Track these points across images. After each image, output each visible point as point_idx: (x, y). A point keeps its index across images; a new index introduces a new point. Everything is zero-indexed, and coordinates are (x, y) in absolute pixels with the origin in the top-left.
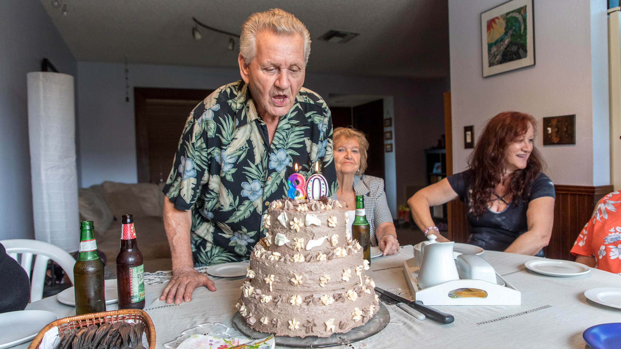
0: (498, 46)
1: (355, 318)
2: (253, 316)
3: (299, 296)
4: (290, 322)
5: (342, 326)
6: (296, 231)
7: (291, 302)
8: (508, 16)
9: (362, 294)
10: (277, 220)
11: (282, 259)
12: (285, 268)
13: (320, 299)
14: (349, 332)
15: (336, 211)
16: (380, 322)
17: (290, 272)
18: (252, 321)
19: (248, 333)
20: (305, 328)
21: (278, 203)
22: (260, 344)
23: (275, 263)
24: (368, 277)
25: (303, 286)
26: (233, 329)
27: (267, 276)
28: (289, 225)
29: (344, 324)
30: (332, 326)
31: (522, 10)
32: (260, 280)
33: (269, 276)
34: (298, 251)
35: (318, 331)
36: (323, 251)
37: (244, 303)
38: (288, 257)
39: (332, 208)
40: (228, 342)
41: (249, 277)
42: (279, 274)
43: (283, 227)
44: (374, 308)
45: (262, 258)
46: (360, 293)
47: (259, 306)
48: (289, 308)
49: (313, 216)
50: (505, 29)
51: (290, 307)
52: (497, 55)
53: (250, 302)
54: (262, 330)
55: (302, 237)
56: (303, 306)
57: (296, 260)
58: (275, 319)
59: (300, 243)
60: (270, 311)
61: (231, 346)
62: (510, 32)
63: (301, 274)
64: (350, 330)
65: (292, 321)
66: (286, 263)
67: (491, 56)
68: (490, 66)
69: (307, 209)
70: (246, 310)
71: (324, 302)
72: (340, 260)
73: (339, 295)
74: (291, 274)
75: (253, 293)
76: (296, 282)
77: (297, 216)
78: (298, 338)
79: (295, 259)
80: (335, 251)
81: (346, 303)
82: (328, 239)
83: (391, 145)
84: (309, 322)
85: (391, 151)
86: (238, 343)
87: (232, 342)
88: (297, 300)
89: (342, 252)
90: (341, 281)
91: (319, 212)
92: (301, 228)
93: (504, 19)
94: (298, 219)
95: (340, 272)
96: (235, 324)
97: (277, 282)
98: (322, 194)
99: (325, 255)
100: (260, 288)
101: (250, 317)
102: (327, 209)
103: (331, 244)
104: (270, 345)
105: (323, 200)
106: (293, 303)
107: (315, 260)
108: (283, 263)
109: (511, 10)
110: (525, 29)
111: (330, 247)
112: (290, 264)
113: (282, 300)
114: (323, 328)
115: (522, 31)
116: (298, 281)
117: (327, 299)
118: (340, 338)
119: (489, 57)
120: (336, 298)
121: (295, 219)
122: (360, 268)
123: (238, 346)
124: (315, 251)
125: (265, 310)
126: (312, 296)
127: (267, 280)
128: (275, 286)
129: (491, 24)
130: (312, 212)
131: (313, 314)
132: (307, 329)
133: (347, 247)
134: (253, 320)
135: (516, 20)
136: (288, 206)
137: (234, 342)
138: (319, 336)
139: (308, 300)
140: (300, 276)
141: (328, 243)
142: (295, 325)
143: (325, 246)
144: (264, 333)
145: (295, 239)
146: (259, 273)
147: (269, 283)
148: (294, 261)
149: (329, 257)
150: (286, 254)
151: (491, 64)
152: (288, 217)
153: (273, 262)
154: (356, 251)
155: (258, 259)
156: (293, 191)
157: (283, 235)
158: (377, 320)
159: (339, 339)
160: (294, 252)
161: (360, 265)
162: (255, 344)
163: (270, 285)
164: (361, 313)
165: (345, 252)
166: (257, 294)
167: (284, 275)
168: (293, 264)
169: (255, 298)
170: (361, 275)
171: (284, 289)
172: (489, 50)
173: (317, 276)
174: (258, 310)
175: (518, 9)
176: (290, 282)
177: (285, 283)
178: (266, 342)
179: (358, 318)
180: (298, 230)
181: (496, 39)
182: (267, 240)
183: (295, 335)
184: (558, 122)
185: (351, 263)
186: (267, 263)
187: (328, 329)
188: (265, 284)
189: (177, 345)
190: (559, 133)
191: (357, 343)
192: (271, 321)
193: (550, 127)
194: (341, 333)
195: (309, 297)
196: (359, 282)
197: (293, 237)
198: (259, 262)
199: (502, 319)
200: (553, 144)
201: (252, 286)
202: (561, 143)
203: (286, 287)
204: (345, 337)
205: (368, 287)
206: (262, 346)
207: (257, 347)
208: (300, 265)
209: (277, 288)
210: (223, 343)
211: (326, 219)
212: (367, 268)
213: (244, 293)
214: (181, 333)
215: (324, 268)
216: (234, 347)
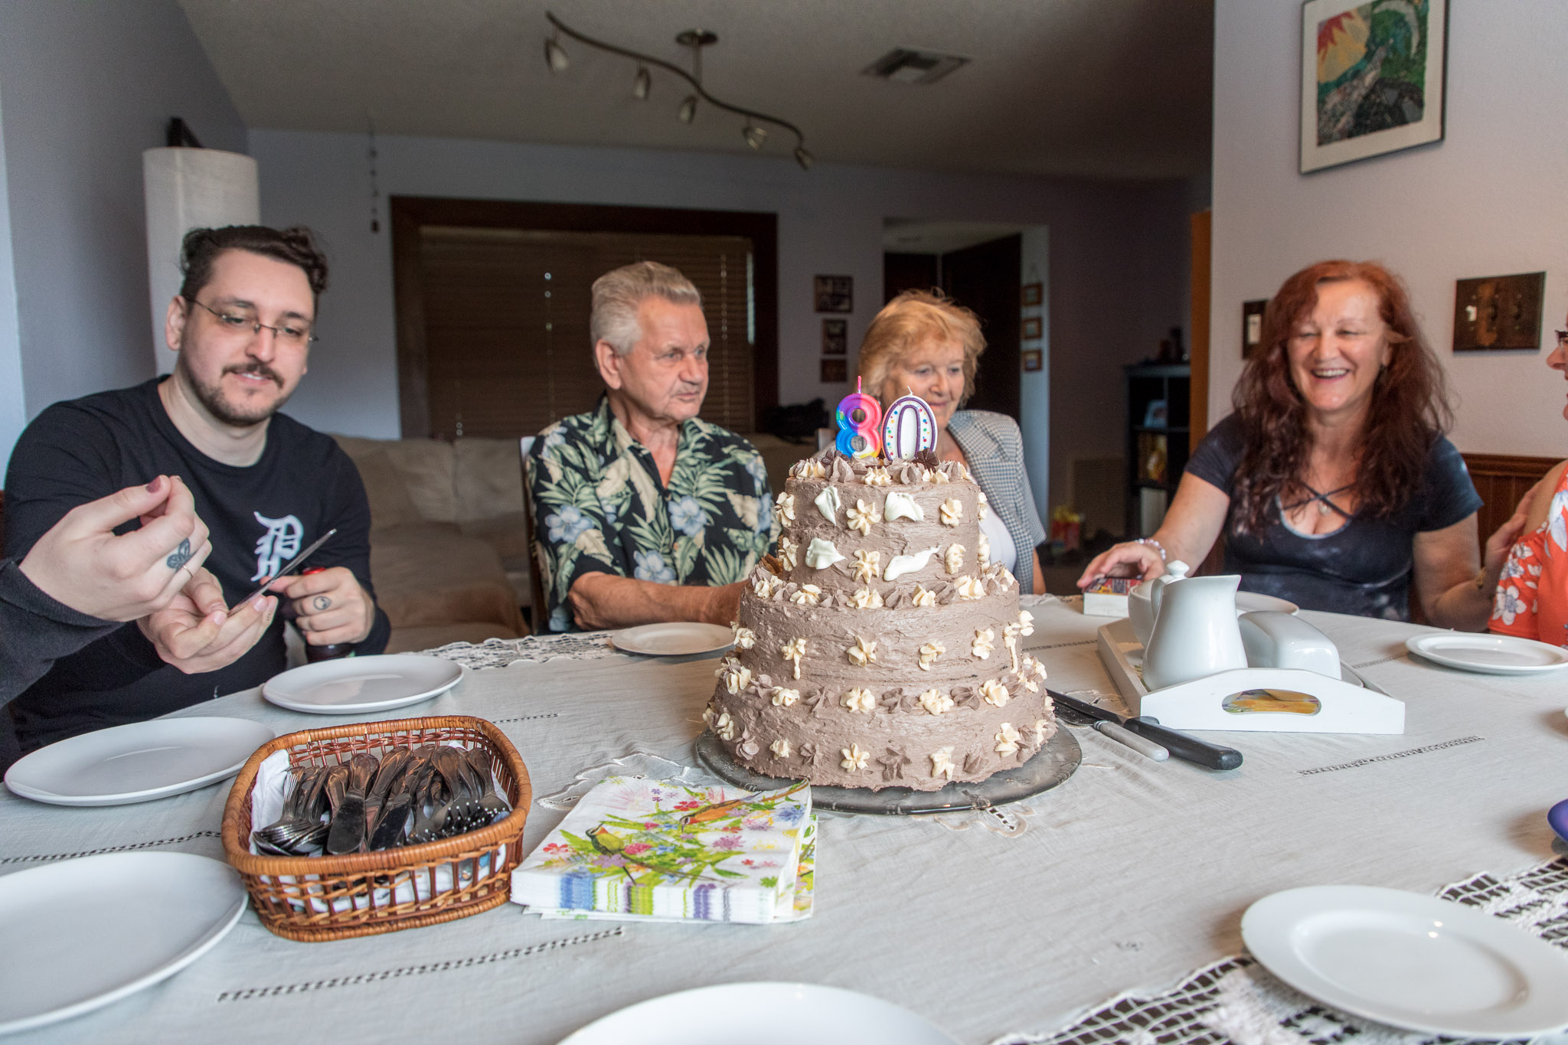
0: (1345, 89)
1: (1001, 748)
2: (750, 737)
3: (867, 692)
4: (846, 752)
5: (971, 766)
6: (861, 533)
7: (849, 703)
9: (1019, 692)
10: (814, 506)
11: (825, 601)
12: (834, 622)
13: (918, 699)
14: (987, 781)
15: (959, 488)
16: (1057, 761)
17: (846, 633)
18: (750, 749)
19: (740, 777)
20: (883, 768)
21: (814, 464)
22: (776, 801)
23: (809, 609)
25: (877, 666)
26: (699, 769)
27: (786, 642)
28: (844, 518)
29: (975, 762)
30: (947, 764)
32: (769, 652)
33: (791, 642)
34: (865, 583)
35: (914, 776)
36: (927, 584)
37: (726, 708)
38: (843, 598)
39: (949, 480)
40: (697, 795)
41: (739, 644)
42: (820, 637)
43: (828, 523)
44: (1044, 727)
45: (774, 598)
46: (1014, 689)
47: (767, 714)
48: (845, 720)
49: (903, 496)
50: (1367, 45)
51: (846, 715)
53: (744, 704)
54: (774, 771)
55: (874, 549)
56: (877, 715)
57: (862, 604)
58: (808, 746)
59: (870, 562)
60: (797, 726)
62: (1381, 52)
63: (873, 638)
64: (989, 775)
65: (851, 750)
66: (837, 610)
67: (1325, 118)
68: (1320, 144)
69: (888, 480)
70: (731, 724)
71: (929, 706)
72: (968, 607)
73: (966, 690)
74: (849, 636)
75: (751, 684)
76: (861, 657)
77: (864, 496)
78: (864, 790)
79: (859, 602)
80: (955, 585)
81: (981, 712)
82: (938, 556)
84: (891, 753)
86: (723, 797)
87: (707, 795)
88: (865, 700)
89: (972, 587)
90: (970, 658)
91: (918, 488)
92: (873, 526)
94: (868, 503)
95: (968, 636)
96: (705, 757)
97: (814, 657)
98: (923, 445)
99: (932, 594)
100: (769, 672)
101: (744, 740)
102: (939, 480)
103: (946, 568)
105: (926, 459)
106: (855, 708)
107: (908, 605)
108: (830, 610)
110: (1423, 44)
111: (942, 574)
112: (846, 612)
113: (826, 699)
114: (926, 769)
115: (1414, 50)
116: (866, 655)
117: (939, 702)
118: (965, 793)
119: (1320, 119)
120: (957, 698)
121: (860, 504)
122: (1013, 629)
123: (722, 805)
124: (908, 583)
125: (782, 722)
126: (901, 691)
127: (789, 651)
128: (808, 666)
129: (1328, 32)
130: (900, 488)
131: (903, 733)
132: (887, 771)
133: (983, 575)
134: (752, 748)
135: (1398, 19)
136: (842, 473)
137: (711, 795)
138: (915, 787)
139: (891, 701)
140: (870, 642)
141: (940, 566)
142: (858, 759)
143: (932, 572)
144: (780, 777)
145: (858, 553)
146: (765, 634)
147: (792, 660)
148: (857, 604)
149: (943, 599)
150: (836, 591)
151: (1324, 139)
152: (842, 498)
153: (802, 609)
154: (1004, 588)
155: (765, 602)
156: (850, 438)
157: (829, 542)
158: (1049, 757)
159: (963, 795)
160: (855, 584)
161: (1013, 622)
162: (764, 800)
163: (794, 665)
164: (1018, 737)
165: (979, 588)
166: (762, 686)
167: (830, 640)
168: (854, 612)
169: (756, 694)
170: (1016, 646)
171: (830, 673)
172: (1321, 102)
173: (913, 644)
174: (765, 723)
176: (847, 658)
179: (1009, 748)
180: (867, 531)
181: (1340, 72)
182: (786, 556)
183: (855, 784)
184: (1497, 291)
185: (994, 616)
186: (789, 610)
187: (939, 771)
188: (784, 660)
189: (573, 804)
190: (1497, 321)
191: (1009, 806)
192: (798, 750)
193: (1473, 305)
194: (968, 784)
195: (893, 695)
196: (1009, 664)
197: (853, 548)
198: (766, 608)
199: (1360, 763)
200: (1478, 348)
201: (747, 668)
202: (1501, 345)
203: (835, 667)
204: (976, 792)
205: (1031, 676)
206: (783, 805)
207: (770, 808)
208: (872, 617)
209: (813, 671)
210: (684, 796)
211: (937, 506)
212: (1028, 631)
213: (728, 685)
214: (575, 776)
215: (931, 623)
216: (714, 807)
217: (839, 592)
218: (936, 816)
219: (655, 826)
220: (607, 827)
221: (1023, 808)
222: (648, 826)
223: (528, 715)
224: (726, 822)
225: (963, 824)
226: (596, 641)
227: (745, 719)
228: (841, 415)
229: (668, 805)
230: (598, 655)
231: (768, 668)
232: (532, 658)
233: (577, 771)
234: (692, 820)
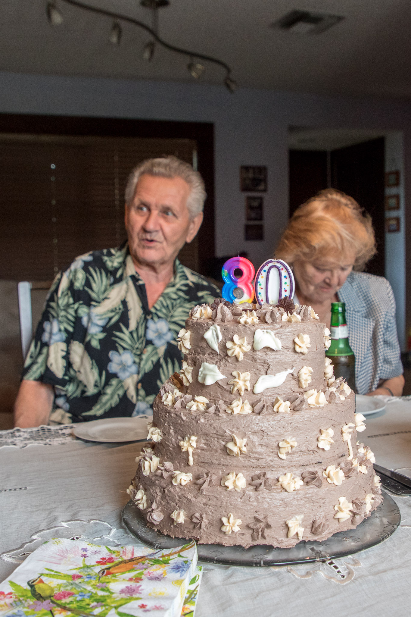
1: (339, 515)
2: (158, 508)
3: (240, 475)
4: (224, 520)
5: (317, 529)
6: (236, 358)
7: (227, 484)
9: (352, 474)
10: (203, 339)
11: (210, 408)
12: (216, 424)
13: (278, 480)
14: (329, 540)
15: (309, 325)
16: (382, 524)
17: (225, 432)
18: (157, 517)
19: (149, 537)
20: (251, 531)
21: (205, 309)
22: (171, 557)
23: (199, 415)
24: (362, 445)
25: (248, 456)
26: (122, 529)
27: (183, 438)
28: (224, 348)
29: (319, 526)
30: (298, 529)
32: (171, 445)
33: (187, 438)
34: (240, 395)
35: (273, 537)
36: (284, 396)
37: (141, 486)
38: (223, 407)
39: (302, 320)
40: (114, 552)
41: (151, 439)
42: (207, 435)
43: (213, 352)
44: (373, 499)
45: (175, 406)
46: (349, 472)
47: (169, 491)
48: (224, 496)
49: (267, 332)
51: (225, 493)
53: (153, 483)
54: (174, 533)
55: (246, 371)
56: (247, 492)
57: (237, 411)
58: (197, 515)
59: (243, 381)
60: (190, 500)
61: (120, 560)
63: (244, 436)
64: (330, 536)
65: (229, 519)
66: (218, 415)
69: (256, 320)
70: (145, 498)
71: (285, 485)
72: (315, 412)
73: (313, 473)
74: (227, 434)
75: (158, 469)
76: (235, 450)
77: (238, 333)
78: (238, 548)
79: (234, 409)
80: (305, 396)
81: (323, 490)
82: (293, 375)
83: (398, 219)
84: (257, 520)
85: (398, 230)
86: (133, 554)
87: (121, 552)
88: (238, 482)
89: (318, 397)
90: (316, 449)
91: (278, 326)
92: (245, 354)
94: (241, 337)
95: (314, 434)
96: (126, 523)
97: (202, 449)
98: (284, 295)
99: (288, 403)
100: (172, 460)
101: (153, 510)
102: (293, 320)
103: (298, 384)
104: (190, 559)
105: (286, 305)
106: (231, 487)
107: (270, 411)
108: (214, 416)
111: (296, 389)
112: (225, 417)
113: (211, 481)
114: (283, 532)
116: (240, 448)
117: (292, 482)
118: (312, 549)
120: (306, 480)
121: (236, 338)
122: (349, 428)
123: (132, 560)
124: (270, 396)
125: (179, 497)
126: (264, 474)
127: (184, 445)
128: (199, 456)
130: (266, 326)
131: (266, 506)
132: (255, 533)
133: (327, 389)
134: (158, 516)
136: (224, 315)
137: (124, 553)
138: (275, 545)
139: (257, 482)
140: (242, 439)
141: (294, 382)
142: (233, 524)
143: (289, 387)
144: (178, 538)
145: (234, 373)
146: (169, 434)
147: (187, 451)
148: (233, 411)
149: (296, 407)
150: (218, 401)
152: (223, 334)
153: (194, 414)
154: (342, 398)
155: (169, 409)
156: (232, 289)
157: (214, 365)
158: (377, 521)
159: (310, 551)
160: (233, 396)
161: (349, 422)
162: (163, 556)
163: (189, 455)
164: (351, 507)
165: (323, 399)
166: (166, 470)
167: (214, 438)
168: (231, 417)
169: (162, 476)
170: (351, 439)
171: (214, 461)
173: (274, 440)
174: (167, 497)
176: (226, 451)
177: (216, 451)
178: (181, 554)
179: (345, 515)
180: (241, 358)
182: (185, 375)
183: (232, 543)
185: (333, 418)
186: (185, 415)
187: (292, 533)
188: (181, 451)
189: (24, 557)
191: (343, 559)
192: (191, 517)
194: (315, 542)
195: (259, 477)
196: (347, 453)
197: (231, 370)
198: (169, 413)
201: (156, 457)
203: (218, 457)
204: (321, 548)
205: (363, 462)
206: (175, 560)
207: (166, 562)
208: (244, 420)
209: (202, 460)
210: (104, 553)
211: (292, 339)
212: (361, 428)
213: (143, 469)
214: (31, 536)
215: (286, 425)
216: (125, 562)
217: (221, 402)
218: (289, 567)
219: (80, 577)
221: (353, 560)
222: (74, 578)
223: (5, 488)
224: (132, 574)
225: (308, 573)
226: (64, 431)
227: (155, 495)
228: (225, 273)
229: (92, 560)
230: (63, 442)
231: (171, 457)
232: (15, 445)
233: (33, 532)
234: (107, 572)
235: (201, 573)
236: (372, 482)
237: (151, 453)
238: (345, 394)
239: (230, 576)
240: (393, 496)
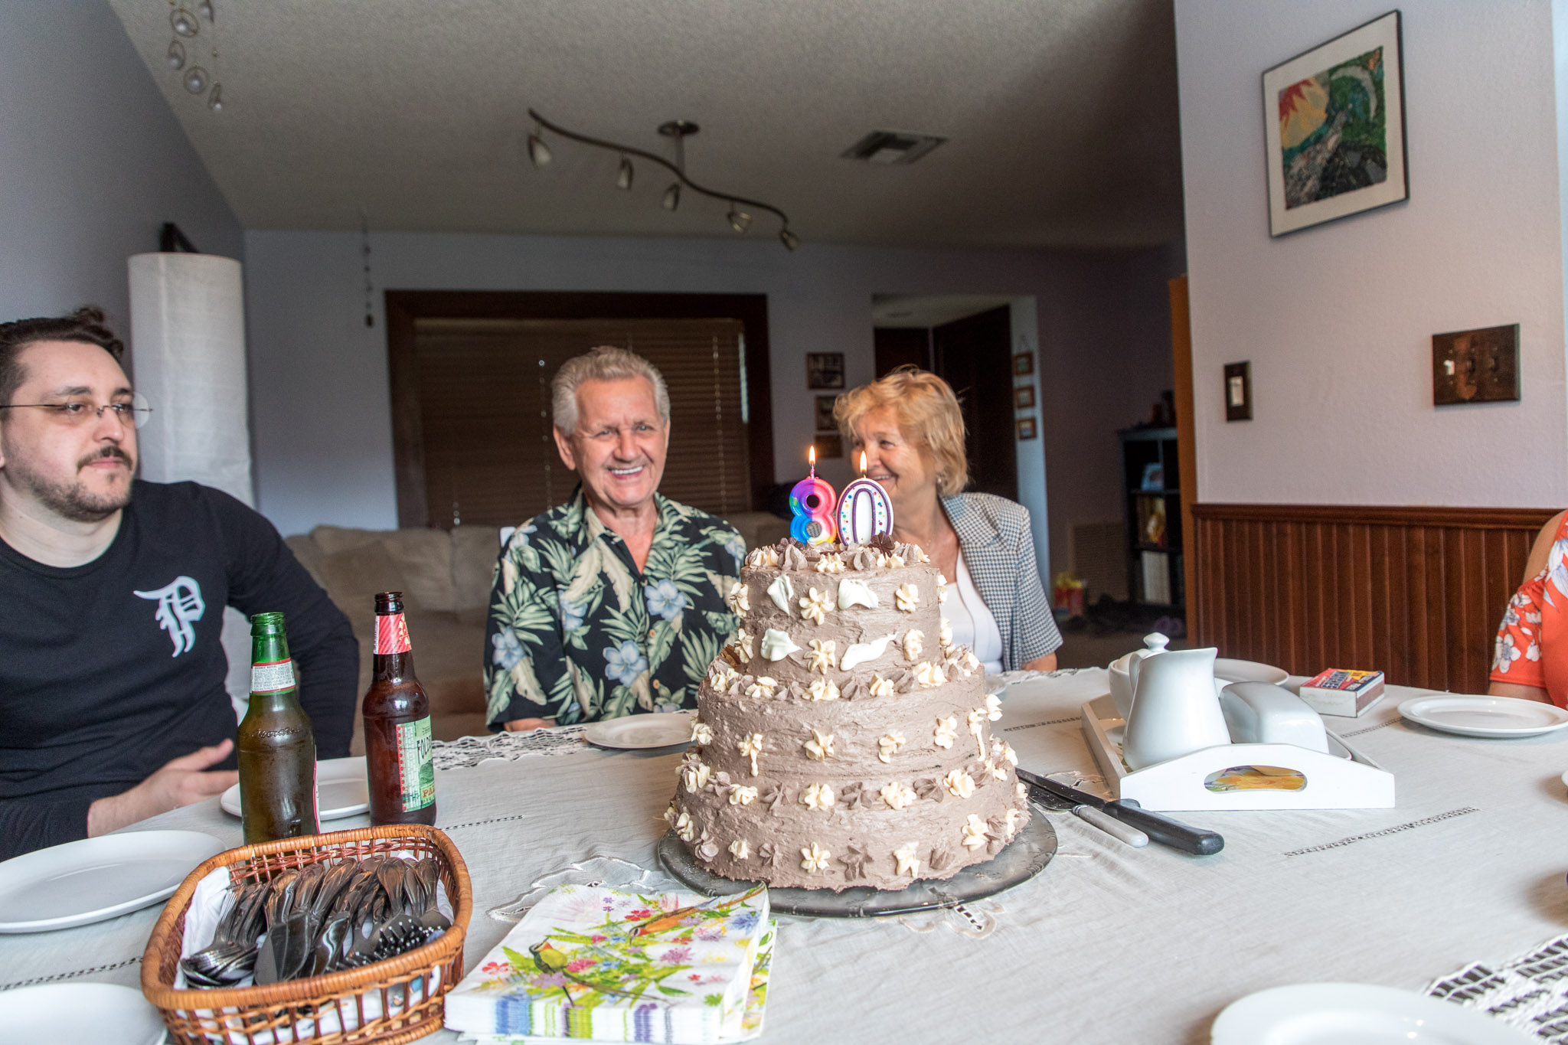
0: (1309, 153)
1: (968, 841)
2: (710, 838)
3: (826, 787)
4: (806, 852)
5: (938, 863)
6: (815, 622)
7: (807, 800)
8: (1334, 77)
9: (985, 781)
10: (767, 596)
11: (780, 694)
12: (789, 716)
13: (879, 793)
14: (955, 877)
15: (916, 572)
16: (1031, 852)
17: (803, 726)
18: (709, 851)
19: (699, 880)
20: (844, 867)
21: (768, 553)
22: (732, 907)
23: (764, 704)
24: (998, 740)
25: (835, 760)
26: (660, 873)
27: (743, 737)
28: (797, 608)
29: (941, 858)
30: (912, 861)
31: (1371, 60)
32: (726, 748)
33: (748, 737)
34: (822, 673)
35: (877, 875)
36: (884, 672)
37: (685, 808)
38: (798, 690)
39: (906, 564)
40: (650, 903)
41: (696, 741)
42: (776, 731)
43: (781, 613)
44: (1016, 816)
45: (730, 692)
46: (980, 779)
47: (725, 814)
48: (803, 818)
49: (857, 583)
50: (1327, 111)
51: (805, 813)
52: (1308, 178)
53: (702, 803)
54: (734, 873)
55: (829, 638)
56: (836, 812)
57: (818, 696)
58: (767, 846)
59: (825, 653)
60: (755, 825)
61: (659, 913)
62: (1341, 118)
63: (829, 731)
64: (957, 871)
65: (811, 850)
66: (792, 703)
67: (1291, 182)
68: (1289, 207)
69: (841, 567)
70: (691, 824)
71: (890, 800)
72: (929, 695)
73: (929, 782)
74: (805, 730)
75: (708, 782)
76: (818, 751)
77: (816, 584)
78: (826, 892)
79: (815, 694)
80: (914, 672)
81: (945, 806)
82: (895, 643)
83: (1033, 420)
84: (852, 851)
85: (1033, 436)
86: (677, 905)
87: (661, 902)
88: (823, 796)
89: (932, 673)
90: (933, 747)
91: (871, 574)
92: (827, 615)
93: (1323, 85)
94: (821, 592)
95: (929, 725)
96: (666, 862)
97: (771, 752)
98: (879, 529)
99: (890, 683)
100: (727, 769)
101: (703, 841)
102: (894, 565)
103: (904, 655)
104: (758, 908)
105: (882, 543)
106: (813, 805)
107: (866, 695)
108: (785, 704)
109: (1342, 60)
110: (1381, 107)
111: (901, 662)
112: (801, 705)
113: (784, 797)
114: (891, 867)
115: (1372, 114)
116: (824, 749)
117: (901, 795)
118: (933, 890)
119: (1286, 184)
120: (920, 791)
121: (813, 592)
122: (979, 715)
123: (675, 913)
124: (864, 673)
125: (740, 822)
126: (860, 786)
127: (745, 747)
128: (766, 762)
129: (1289, 99)
130: (854, 574)
131: (864, 830)
132: (849, 870)
133: (945, 661)
134: (711, 849)
135: (1356, 84)
136: (794, 560)
137: (664, 902)
138: (879, 886)
139: (851, 796)
140: (827, 735)
141: (898, 653)
142: (819, 858)
143: (890, 659)
144: (740, 880)
145: (813, 643)
146: (722, 730)
147: (749, 756)
148: (812, 697)
149: (902, 687)
150: (791, 683)
151: (1292, 203)
152: (794, 587)
153: (758, 702)
154: (967, 673)
155: (721, 696)
156: (804, 524)
157: (783, 632)
158: (1024, 848)
159: (930, 893)
160: (811, 675)
161: (978, 707)
162: (720, 906)
163: (751, 761)
164: (986, 828)
165: (940, 675)
166: (720, 784)
167: (786, 735)
168: (809, 705)
169: (714, 792)
170: (982, 732)
171: (788, 768)
172: (1287, 166)
173: (872, 736)
174: (723, 823)
175: (1360, 58)
176: (804, 753)
177: (790, 754)
178: (746, 902)
179: (978, 841)
180: (821, 621)
181: (1303, 137)
182: (742, 648)
183: (817, 885)
184: (1473, 344)
185: (956, 703)
186: (744, 705)
187: (903, 868)
188: (740, 757)
189: (522, 913)
190: (1476, 374)
191: (977, 904)
192: (757, 850)
193: (1450, 360)
194: (936, 880)
195: (852, 790)
196: (976, 752)
197: (807, 638)
198: (721, 702)
199: (1348, 841)
200: (1459, 401)
201: (706, 765)
202: (1480, 398)
203: (792, 763)
204: (944, 889)
205: (1000, 763)
206: (738, 911)
207: (724, 915)
208: (828, 709)
209: (771, 767)
210: (637, 905)
211: (891, 592)
212: (996, 716)
213: (687, 784)
214: (531, 884)
215: (889, 714)
216: (666, 916)
217: (795, 684)
218: (901, 917)
219: (603, 939)
220: (552, 942)
221: (993, 904)
222: (595, 939)
223: (491, 817)
224: (677, 933)
225: (929, 925)
226: (570, 735)
227: (704, 819)
228: (794, 502)
229: (619, 915)
230: (571, 750)
231: (727, 765)
232: (502, 756)
233: (534, 878)
234: (641, 931)
235: (774, 930)
236: (1015, 792)
237: (697, 760)
238: (970, 668)
239: (817, 932)
240: (1046, 813)
